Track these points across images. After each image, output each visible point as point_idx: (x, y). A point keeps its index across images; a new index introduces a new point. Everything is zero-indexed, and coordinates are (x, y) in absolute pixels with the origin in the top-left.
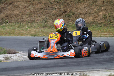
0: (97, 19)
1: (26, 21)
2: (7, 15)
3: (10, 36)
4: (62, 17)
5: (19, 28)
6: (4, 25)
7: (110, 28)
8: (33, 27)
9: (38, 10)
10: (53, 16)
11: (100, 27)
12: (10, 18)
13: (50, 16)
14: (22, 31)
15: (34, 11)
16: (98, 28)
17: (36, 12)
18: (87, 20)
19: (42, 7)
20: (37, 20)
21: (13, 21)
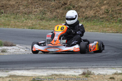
0: (99, 14)
1: (22, 12)
2: (2, 5)
3: (6, 27)
4: (61, 10)
5: (14, 20)
7: (113, 24)
8: (30, 19)
9: (36, 1)
10: (52, 8)
11: (102, 22)
12: (6, 8)
13: (49, 8)
14: (18, 23)
15: (32, 2)
16: (100, 22)
18: (88, 14)
20: (35, 12)
21: (8, 12)
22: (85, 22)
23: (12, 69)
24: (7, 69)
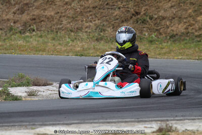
0: (193, 29)
1: (66, 28)
2: (33, 17)
3: (38, 54)
4: (130, 24)
5: (54, 41)
6: (28, 34)
8: (79, 40)
9: (88, 10)
10: (115, 20)
11: (198, 43)
12: (39, 22)
13: (110, 21)
14: (59, 47)
15: (81, 12)
16: (195, 43)
17: (84, 14)
18: (176, 29)
19: (96, 4)
20: (87, 27)
21: (43, 29)
22: (169, 43)
23: (41, 123)
24: (34, 125)
